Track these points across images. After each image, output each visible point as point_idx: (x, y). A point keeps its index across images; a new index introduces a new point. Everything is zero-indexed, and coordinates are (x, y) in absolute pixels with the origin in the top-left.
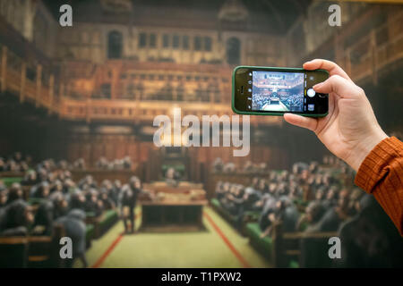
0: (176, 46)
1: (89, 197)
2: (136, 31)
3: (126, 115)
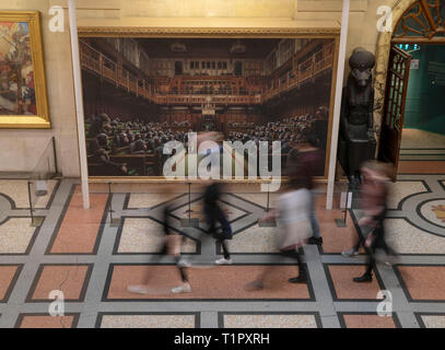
0: (209, 67)
2: (189, 61)
3: (185, 101)
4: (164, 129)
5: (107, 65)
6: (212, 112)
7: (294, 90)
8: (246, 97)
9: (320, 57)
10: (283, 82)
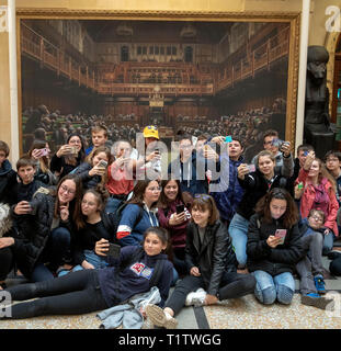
0: (157, 53)
1: (114, 134)
2: (135, 45)
3: (131, 91)
4: (108, 123)
5: (48, 50)
6: (161, 104)
7: (249, 80)
8: (198, 87)
9: (275, 43)
10: (237, 70)
